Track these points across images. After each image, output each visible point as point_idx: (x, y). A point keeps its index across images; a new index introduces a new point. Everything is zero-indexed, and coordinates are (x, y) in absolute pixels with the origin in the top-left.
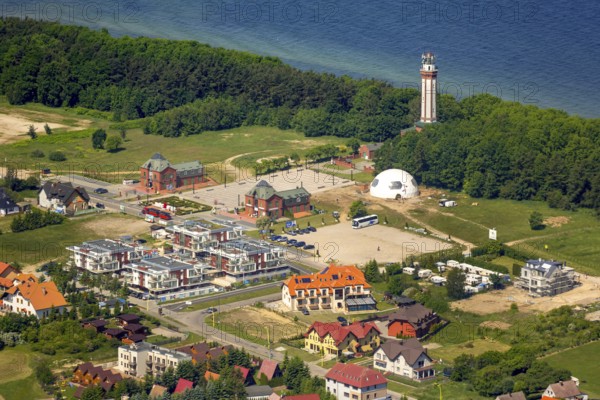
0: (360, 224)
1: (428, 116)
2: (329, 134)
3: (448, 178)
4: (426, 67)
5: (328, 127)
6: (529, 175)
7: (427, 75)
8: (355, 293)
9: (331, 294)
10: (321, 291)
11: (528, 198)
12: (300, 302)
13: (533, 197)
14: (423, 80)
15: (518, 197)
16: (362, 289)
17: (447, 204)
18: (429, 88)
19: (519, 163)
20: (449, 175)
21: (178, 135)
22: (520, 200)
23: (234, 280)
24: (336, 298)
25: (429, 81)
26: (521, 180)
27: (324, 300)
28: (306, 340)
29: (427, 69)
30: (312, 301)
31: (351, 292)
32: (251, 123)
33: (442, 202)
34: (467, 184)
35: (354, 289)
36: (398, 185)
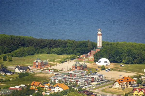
0: (108, 71)
1: (100, 46)
2: (64, 54)
3: (118, 60)
4: (99, 33)
5: (64, 52)
6: (141, 57)
7: (99, 35)
8: (133, 83)
9: (128, 83)
10: (126, 83)
11: (142, 63)
12: (121, 86)
13: (143, 63)
14: (99, 36)
15: (139, 63)
16: (134, 82)
17: (123, 66)
18: (100, 38)
19: (138, 54)
20: (118, 59)
21: (23, 57)
22: (140, 64)
23: (97, 83)
24: (129, 84)
25: (100, 36)
26: (139, 59)
27: (126, 85)
28: (133, 93)
29: (100, 33)
30: (124, 85)
31: (132, 83)
32: (38, 53)
33: (121, 65)
34: (123, 61)
35: (133, 82)
36: (106, 62)
